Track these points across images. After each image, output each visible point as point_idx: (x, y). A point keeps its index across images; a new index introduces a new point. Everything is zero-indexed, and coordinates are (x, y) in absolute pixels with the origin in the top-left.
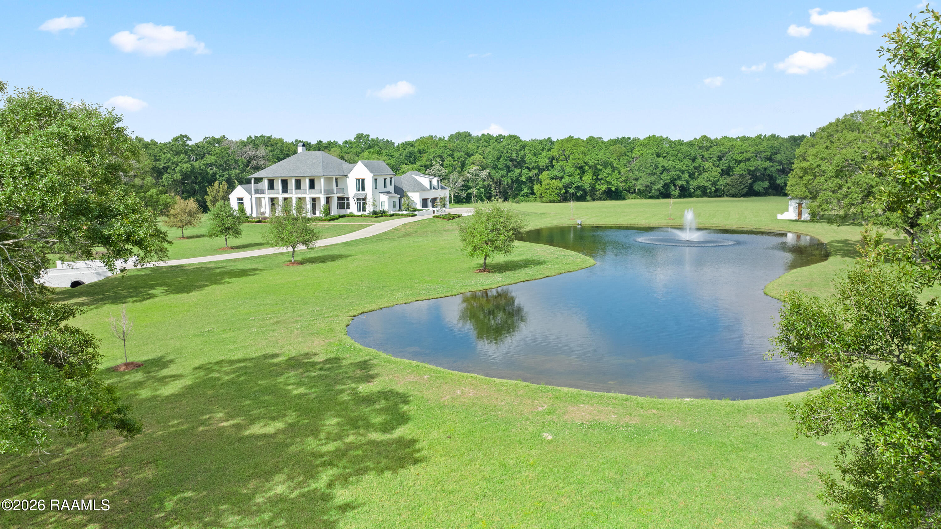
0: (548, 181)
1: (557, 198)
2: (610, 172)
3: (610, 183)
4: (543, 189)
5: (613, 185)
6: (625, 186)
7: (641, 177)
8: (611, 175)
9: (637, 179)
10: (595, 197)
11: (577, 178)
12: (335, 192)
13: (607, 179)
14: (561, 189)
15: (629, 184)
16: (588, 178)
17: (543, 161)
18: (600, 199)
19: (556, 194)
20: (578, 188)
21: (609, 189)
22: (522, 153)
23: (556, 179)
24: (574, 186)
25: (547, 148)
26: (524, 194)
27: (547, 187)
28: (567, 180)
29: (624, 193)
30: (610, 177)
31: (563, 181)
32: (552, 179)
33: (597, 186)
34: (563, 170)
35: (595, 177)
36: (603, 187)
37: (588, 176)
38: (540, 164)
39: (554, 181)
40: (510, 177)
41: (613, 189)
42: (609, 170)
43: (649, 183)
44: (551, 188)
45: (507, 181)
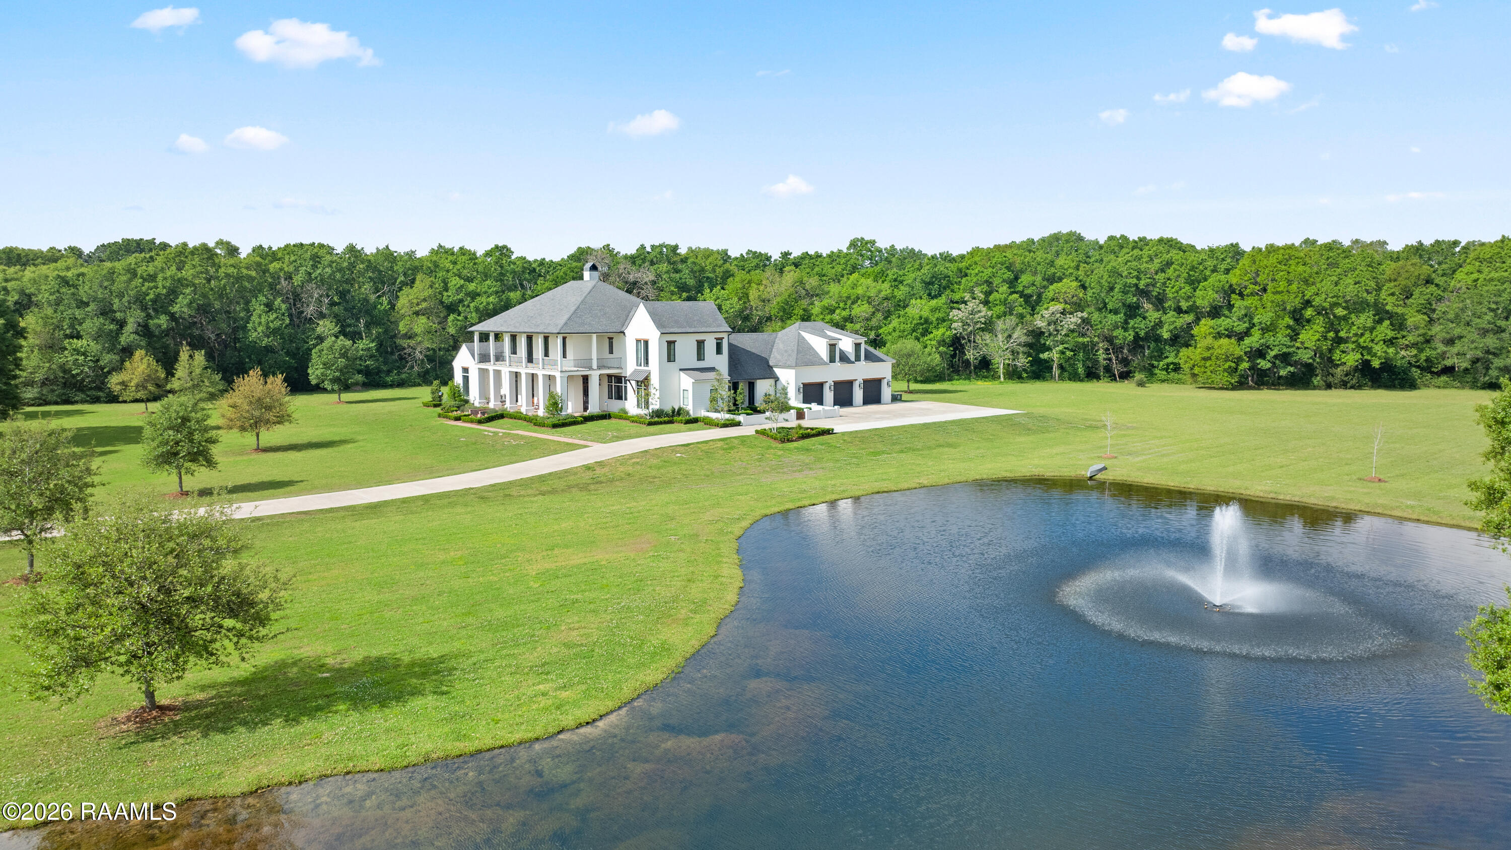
0: (1209, 340)
1: (1226, 378)
2: (1369, 323)
3: (1369, 350)
4: (1198, 358)
5: (1375, 355)
6: (1415, 356)
7: (1460, 337)
8: (1372, 329)
9: (1450, 342)
10: (1330, 379)
11: (1282, 337)
12: (595, 366)
13: (1361, 340)
14: (1239, 360)
15: (1428, 352)
16: (1310, 336)
17: (1205, 297)
18: (1344, 385)
19: (1225, 370)
20: (1285, 358)
21: (1366, 364)
22: (1161, 277)
23: (1229, 337)
24: (1273, 353)
25: (1223, 267)
26: (1168, 365)
27: (1207, 354)
28: (1254, 340)
29: (1415, 373)
30: (1367, 335)
31: (1247, 341)
32: (1219, 335)
33: (1336, 356)
34: (1248, 316)
35: (1331, 334)
36: (1352, 359)
37: (1311, 332)
38: (1199, 302)
39: (1224, 341)
40: (1134, 328)
41: (1376, 364)
42: (1365, 319)
43: (1479, 354)
44: (1213, 358)
45: (1124, 337)
